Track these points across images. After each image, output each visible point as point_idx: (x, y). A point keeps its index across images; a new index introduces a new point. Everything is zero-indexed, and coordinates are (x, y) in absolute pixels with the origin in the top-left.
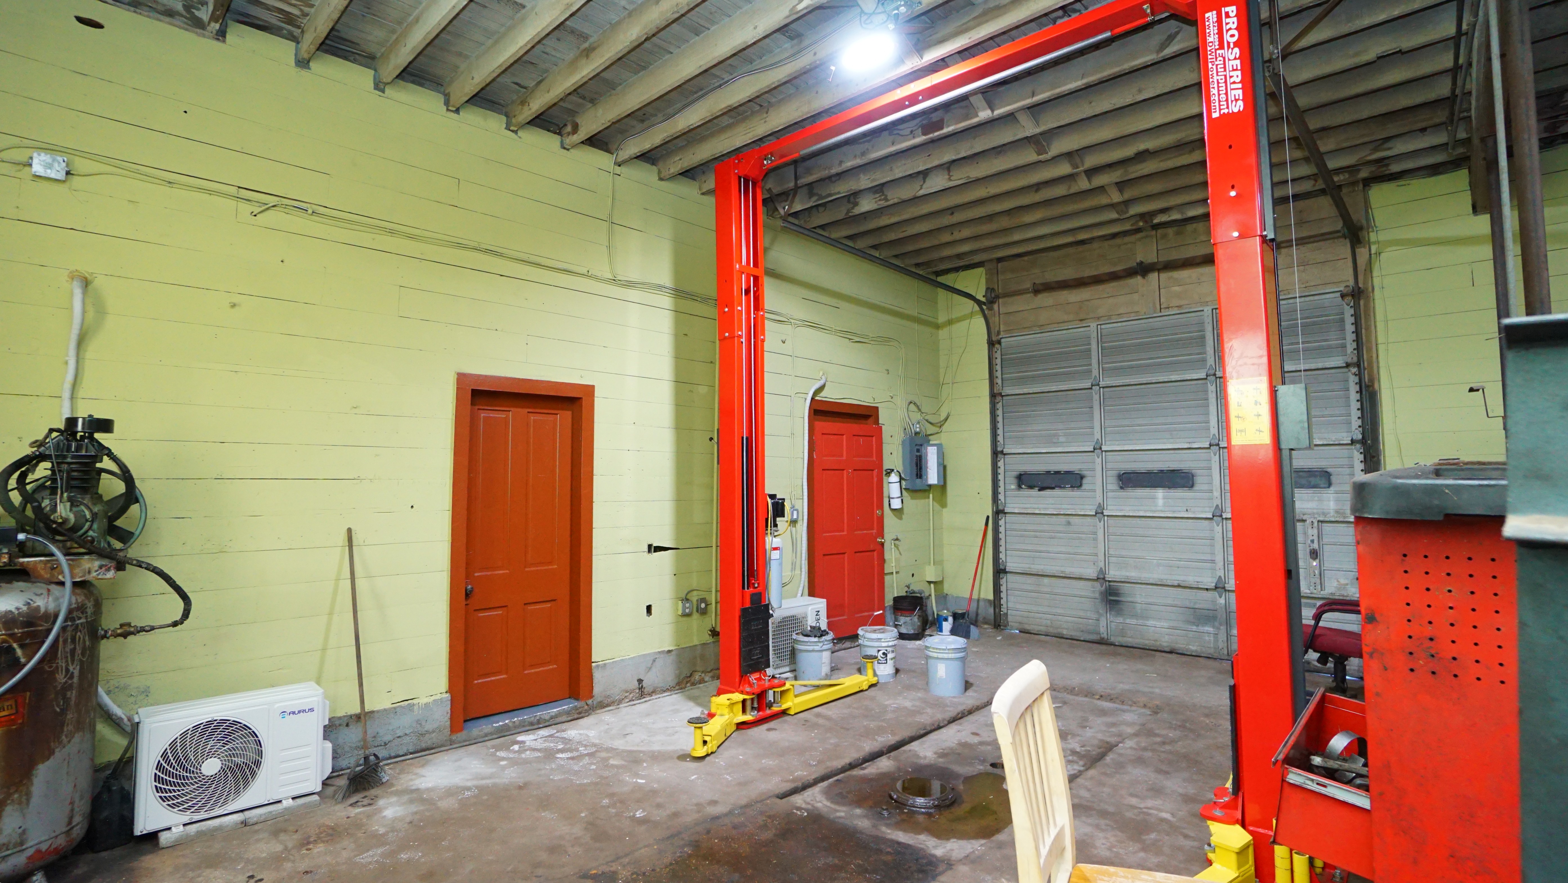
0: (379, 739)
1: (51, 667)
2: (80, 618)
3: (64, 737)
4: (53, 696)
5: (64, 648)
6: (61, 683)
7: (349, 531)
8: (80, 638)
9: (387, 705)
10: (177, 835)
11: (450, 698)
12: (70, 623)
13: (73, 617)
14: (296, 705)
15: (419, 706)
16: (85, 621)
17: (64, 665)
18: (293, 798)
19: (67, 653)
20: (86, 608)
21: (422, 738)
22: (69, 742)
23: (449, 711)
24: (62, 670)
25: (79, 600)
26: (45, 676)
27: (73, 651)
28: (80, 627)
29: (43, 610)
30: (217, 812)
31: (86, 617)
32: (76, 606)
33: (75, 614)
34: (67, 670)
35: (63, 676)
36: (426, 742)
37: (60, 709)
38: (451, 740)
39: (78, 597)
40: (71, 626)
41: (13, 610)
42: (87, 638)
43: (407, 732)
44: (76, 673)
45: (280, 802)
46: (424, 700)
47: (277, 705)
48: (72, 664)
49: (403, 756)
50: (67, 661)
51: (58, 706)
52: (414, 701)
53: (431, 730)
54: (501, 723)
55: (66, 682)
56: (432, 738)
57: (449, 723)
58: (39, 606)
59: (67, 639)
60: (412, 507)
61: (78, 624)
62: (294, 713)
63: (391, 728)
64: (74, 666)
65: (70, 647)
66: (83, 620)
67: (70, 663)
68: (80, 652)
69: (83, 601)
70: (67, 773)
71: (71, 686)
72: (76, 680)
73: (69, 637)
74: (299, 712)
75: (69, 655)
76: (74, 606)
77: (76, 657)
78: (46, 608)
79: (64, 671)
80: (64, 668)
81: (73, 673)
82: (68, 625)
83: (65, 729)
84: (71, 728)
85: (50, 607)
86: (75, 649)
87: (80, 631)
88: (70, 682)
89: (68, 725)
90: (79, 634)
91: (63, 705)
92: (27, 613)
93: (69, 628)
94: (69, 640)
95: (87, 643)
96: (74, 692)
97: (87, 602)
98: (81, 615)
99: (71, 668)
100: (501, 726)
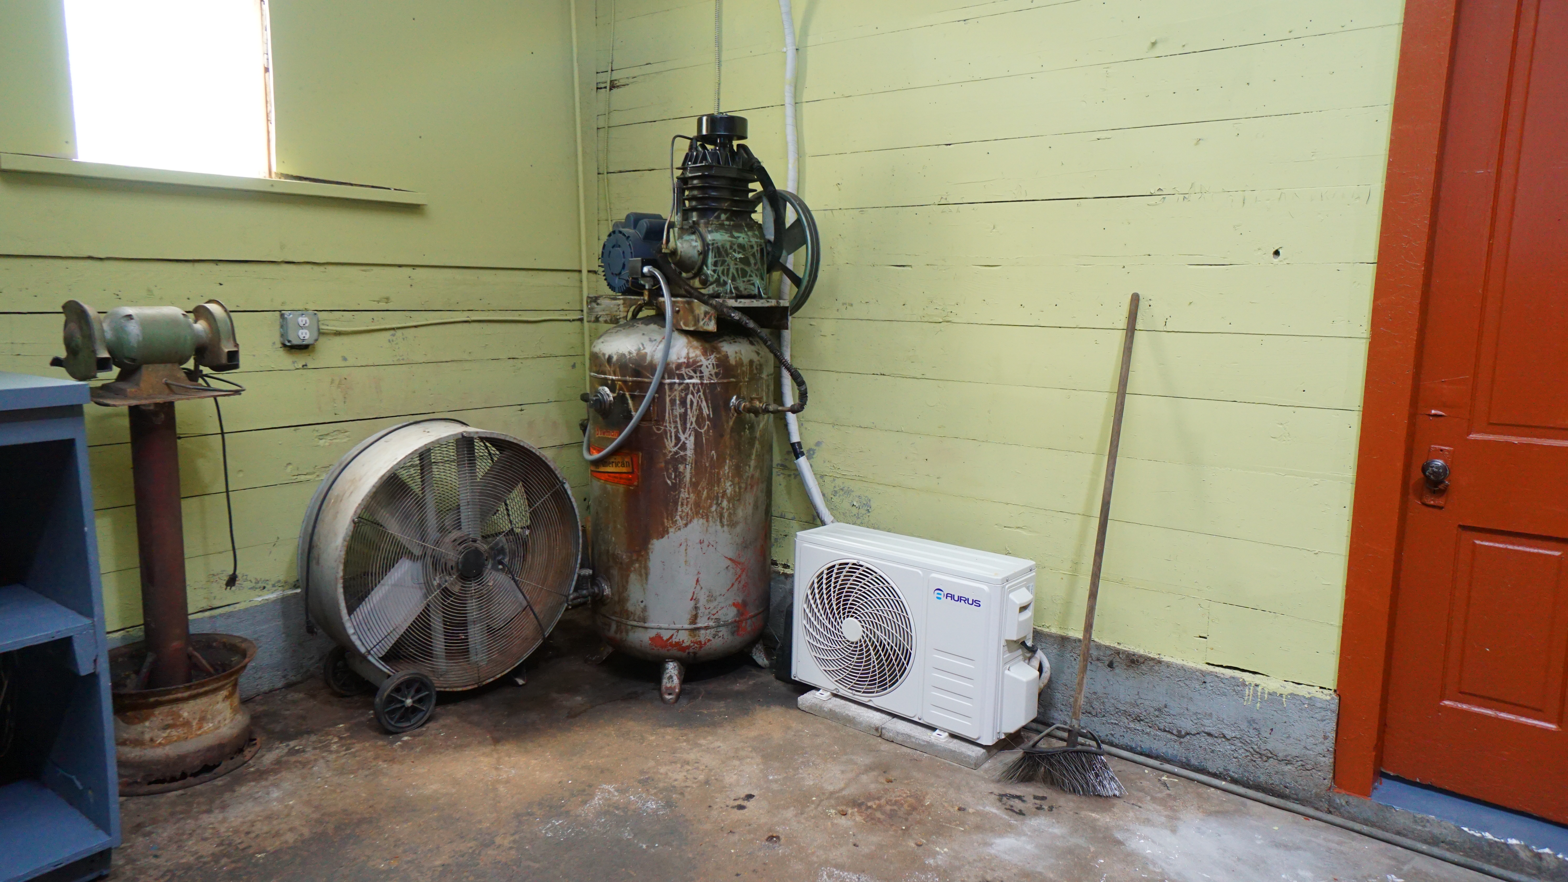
0: (1169, 719)
1: (659, 429)
2: (691, 378)
3: (678, 518)
4: (663, 465)
5: (672, 410)
6: (670, 452)
7: (1135, 300)
8: (692, 402)
9: (1195, 661)
10: (817, 702)
11: (1334, 706)
12: (677, 381)
13: (682, 375)
14: (959, 586)
15: (1255, 692)
16: (698, 381)
17: (673, 431)
18: (953, 736)
19: (676, 416)
20: (701, 366)
21: (1259, 761)
22: (686, 525)
23: (1333, 735)
24: (671, 437)
25: (692, 355)
26: (654, 438)
27: (684, 417)
28: (691, 388)
29: (648, 358)
30: (863, 698)
31: (701, 378)
32: (685, 361)
33: (683, 371)
34: (678, 439)
35: (673, 444)
36: (1269, 775)
37: (672, 482)
38: (1330, 802)
39: (691, 350)
40: (680, 384)
41: (627, 354)
42: (704, 404)
43: (1229, 734)
44: (690, 443)
45: (934, 729)
46: (1271, 685)
47: (934, 575)
48: (684, 433)
49: (1214, 775)
50: (676, 427)
51: (670, 478)
52: (1257, 679)
53: (1281, 755)
54: (1488, 835)
55: (676, 453)
56: (1283, 774)
57: (1329, 760)
58: (646, 354)
59: (675, 400)
60: (1277, 253)
61: (687, 384)
62: (952, 597)
63: (1193, 708)
64: (687, 435)
65: (679, 410)
66: (695, 381)
67: (680, 431)
68: (694, 420)
69: (696, 356)
70: (686, 562)
71: (683, 459)
72: (690, 452)
73: (677, 398)
74: (960, 599)
75: (678, 420)
76: (682, 360)
77: (688, 425)
78: (652, 357)
79: (673, 437)
80: (673, 435)
81: (684, 443)
82: (675, 383)
83: (680, 509)
84: (687, 509)
85: (655, 357)
86: (686, 413)
87: (693, 394)
88: (682, 453)
89: (682, 505)
90: (690, 396)
91: (675, 479)
92: (635, 360)
93: (676, 386)
94: (678, 402)
95: (706, 411)
96: (689, 467)
97: (702, 358)
98: (692, 374)
99: (682, 437)
100: (1490, 844)
